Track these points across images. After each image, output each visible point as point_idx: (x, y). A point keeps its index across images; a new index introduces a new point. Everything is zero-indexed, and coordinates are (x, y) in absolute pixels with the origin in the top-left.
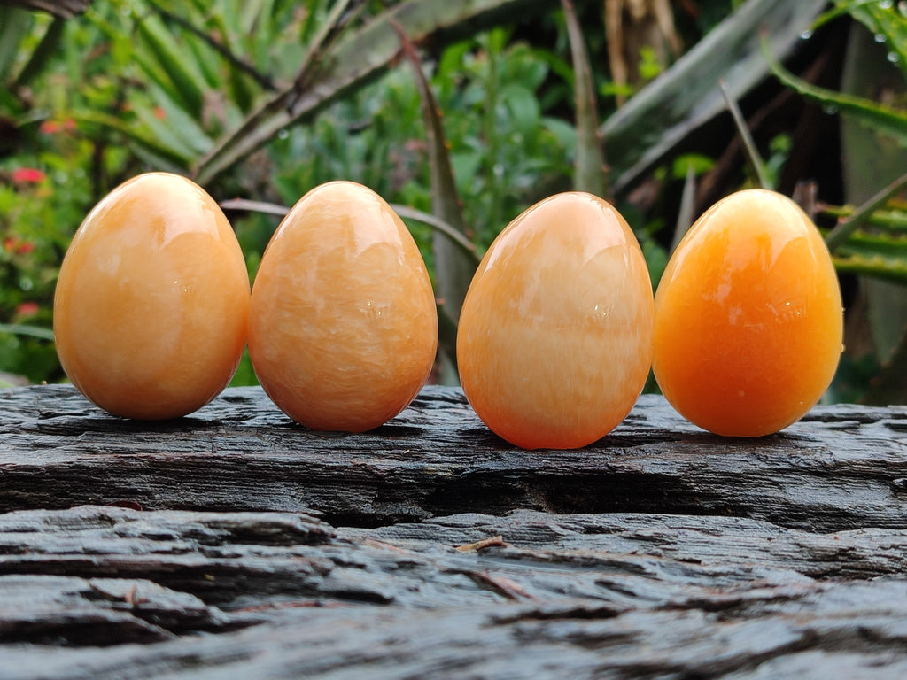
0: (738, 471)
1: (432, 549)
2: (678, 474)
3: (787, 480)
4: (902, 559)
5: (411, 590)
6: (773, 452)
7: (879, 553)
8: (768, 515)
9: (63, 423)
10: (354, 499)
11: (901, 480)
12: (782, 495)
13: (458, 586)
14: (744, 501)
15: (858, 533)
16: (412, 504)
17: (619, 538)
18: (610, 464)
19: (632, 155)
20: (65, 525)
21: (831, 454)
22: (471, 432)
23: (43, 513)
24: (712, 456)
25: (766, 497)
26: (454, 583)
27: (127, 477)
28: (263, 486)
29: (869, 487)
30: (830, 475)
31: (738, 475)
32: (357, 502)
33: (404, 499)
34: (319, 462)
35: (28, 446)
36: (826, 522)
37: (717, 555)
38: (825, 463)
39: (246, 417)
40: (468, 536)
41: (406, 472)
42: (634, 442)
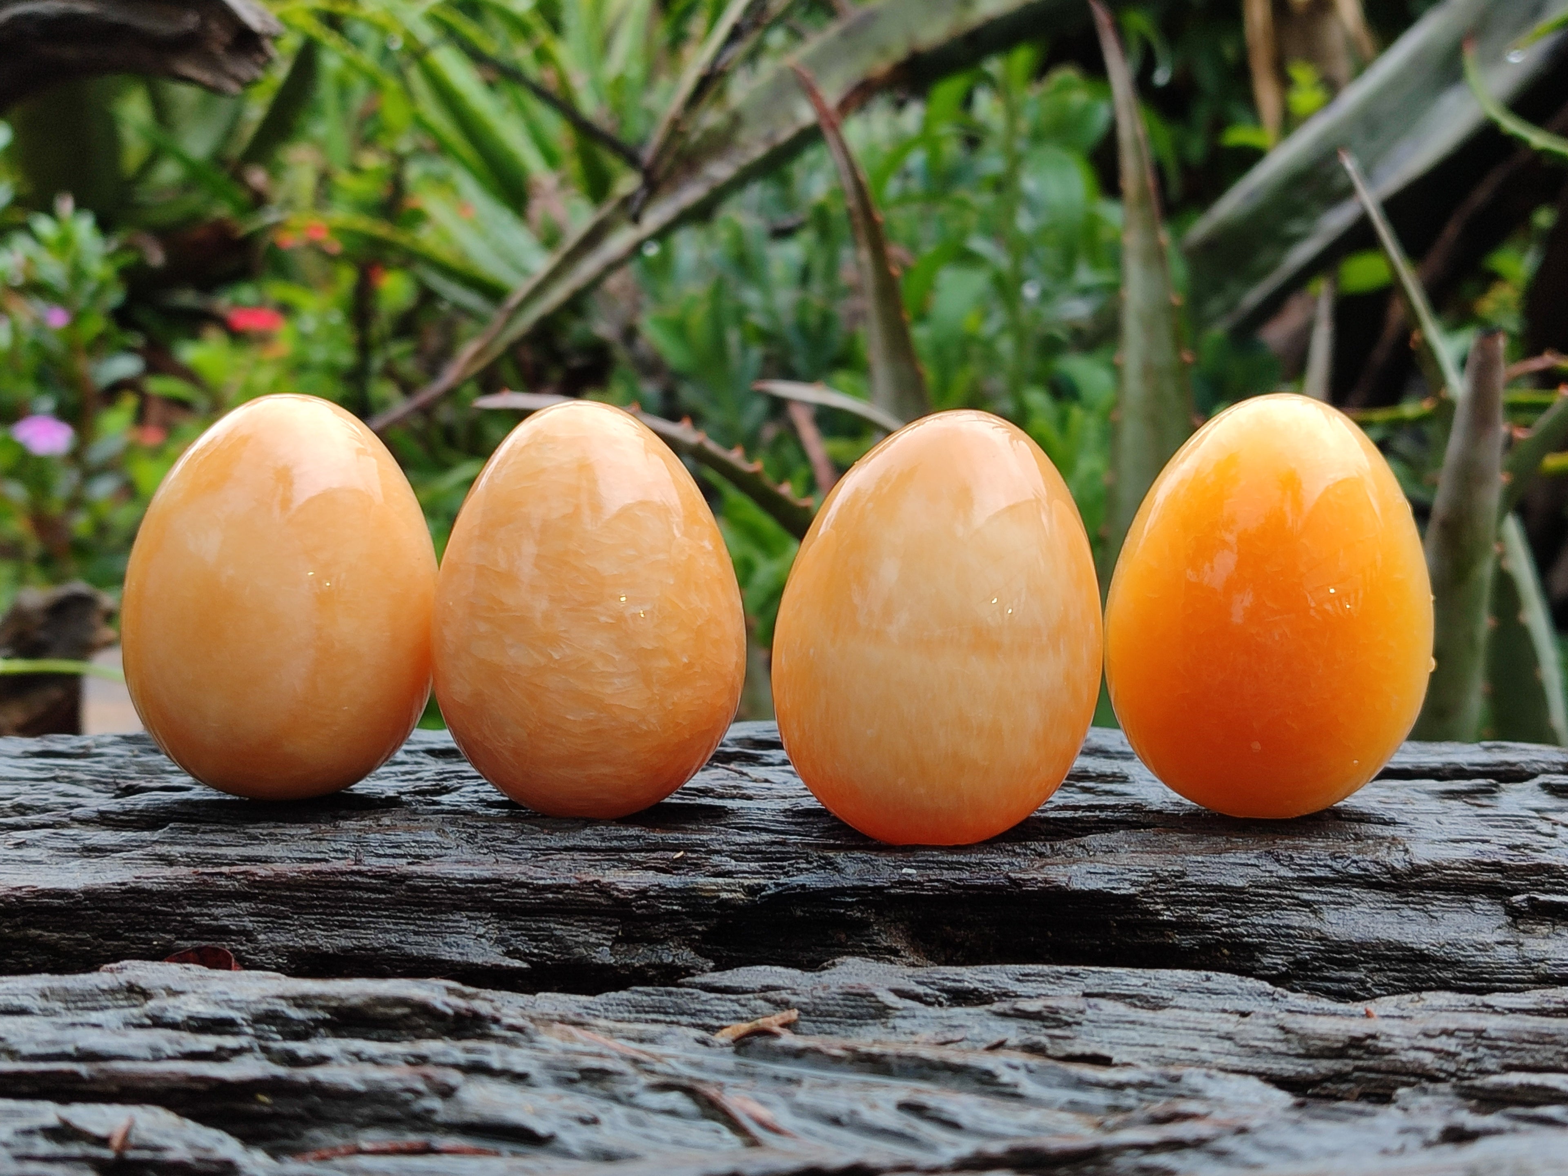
0: (1240, 883)
1: (669, 1037)
2: (1133, 891)
3: (1326, 898)
4: (1458, 1054)
5: (583, 1121)
6: (1305, 847)
7: (1418, 1044)
8: (1291, 959)
9: (139, 807)
10: (580, 939)
11: (1524, 896)
12: (1315, 924)
13: (672, 1113)
14: (1249, 936)
15: (1412, 1001)
16: (678, 947)
17: (987, 1015)
18: (1012, 875)
19: (1264, 258)
20: (74, 1002)
21: (1406, 851)
22: (808, 813)
23: (43, 981)
24: (1196, 858)
25: (1288, 927)
26: (667, 1106)
27: (212, 906)
28: (432, 919)
29: (1472, 909)
30: (1402, 888)
31: (1240, 890)
32: (586, 944)
33: (666, 939)
34: (523, 879)
35: (74, 850)
36: (1391, 970)
37: (1147, 1045)
38: (1393, 868)
39: (446, 788)
40: (745, 1010)
41: (665, 893)
42: (1078, 829)
